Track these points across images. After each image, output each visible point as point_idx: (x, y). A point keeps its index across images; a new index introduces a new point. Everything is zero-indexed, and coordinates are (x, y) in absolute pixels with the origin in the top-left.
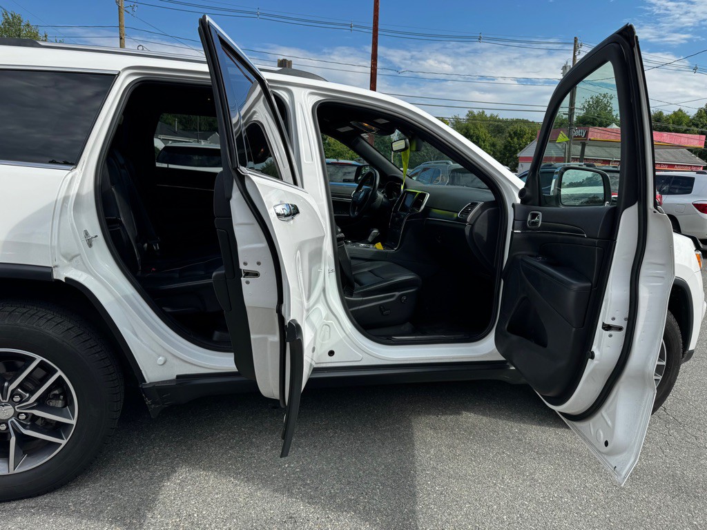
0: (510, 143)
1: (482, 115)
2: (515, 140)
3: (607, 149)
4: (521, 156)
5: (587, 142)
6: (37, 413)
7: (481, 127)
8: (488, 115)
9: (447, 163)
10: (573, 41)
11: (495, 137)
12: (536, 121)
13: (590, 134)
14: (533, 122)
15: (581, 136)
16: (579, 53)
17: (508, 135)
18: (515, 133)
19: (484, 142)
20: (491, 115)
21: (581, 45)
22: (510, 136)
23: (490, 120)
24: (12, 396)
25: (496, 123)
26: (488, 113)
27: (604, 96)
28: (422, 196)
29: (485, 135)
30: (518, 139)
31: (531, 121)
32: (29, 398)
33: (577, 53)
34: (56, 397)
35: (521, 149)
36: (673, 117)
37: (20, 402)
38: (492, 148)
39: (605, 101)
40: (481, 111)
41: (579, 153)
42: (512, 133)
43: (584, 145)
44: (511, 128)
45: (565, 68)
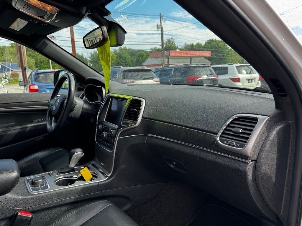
0: (138, 60)
1: (125, 48)
2: (140, 58)
3: (177, 60)
4: (144, 64)
5: (169, 57)
7: (126, 53)
8: (128, 48)
9: (120, 68)
10: (159, 15)
11: (132, 57)
13: (170, 53)
15: (167, 55)
17: (137, 56)
18: (140, 55)
19: (128, 60)
21: (163, 16)
25: (132, 52)
27: (172, 39)
28: (139, 103)
29: (128, 56)
30: (142, 58)
33: (161, 20)
35: (144, 62)
36: (197, 45)
38: (132, 62)
39: (172, 40)
42: (139, 55)
43: (168, 58)
44: (138, 53)
45: (158, 26)
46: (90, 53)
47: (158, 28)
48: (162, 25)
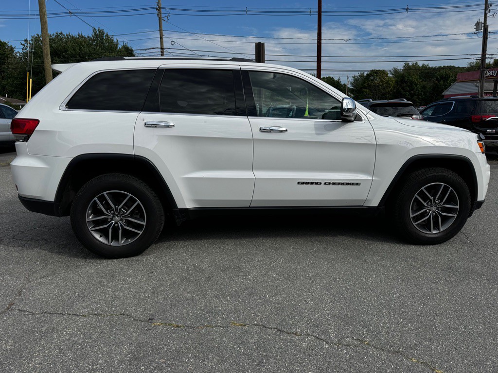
0: (437, 85)
1: (415, 66)
2: (442, 82)
4: (446, 94)
6: (130, 219)
7: (414, 75)
8: (421, 65)
9: (369, 101)
11: (425, 81)
12: (461, 66)
14: (458, 67)
15: (493, 76)
16: (489, 11)
18: (442, 77)
19: (416, 86)
20: (423, 65)
21: (491, 5)
22: (437, 79)
23: (422, 69)
24: (119, 212)
25: (427, 71)
26: (420, 64)
29: (417, 80)
30: (444, 82)
31: (457, 66)
32: (126, 213)
33: (488, 11)
34: (137, 214)
35: (446, 88)
37: (123, 214)
40: (414, 62)
41: (493, 89)
42: (439, 77)
43: (496, 82)
44: (438, 74)
45: (477, 24)
46: (353, 77)
47: (477, 29)
48: (488, 23)
